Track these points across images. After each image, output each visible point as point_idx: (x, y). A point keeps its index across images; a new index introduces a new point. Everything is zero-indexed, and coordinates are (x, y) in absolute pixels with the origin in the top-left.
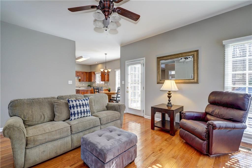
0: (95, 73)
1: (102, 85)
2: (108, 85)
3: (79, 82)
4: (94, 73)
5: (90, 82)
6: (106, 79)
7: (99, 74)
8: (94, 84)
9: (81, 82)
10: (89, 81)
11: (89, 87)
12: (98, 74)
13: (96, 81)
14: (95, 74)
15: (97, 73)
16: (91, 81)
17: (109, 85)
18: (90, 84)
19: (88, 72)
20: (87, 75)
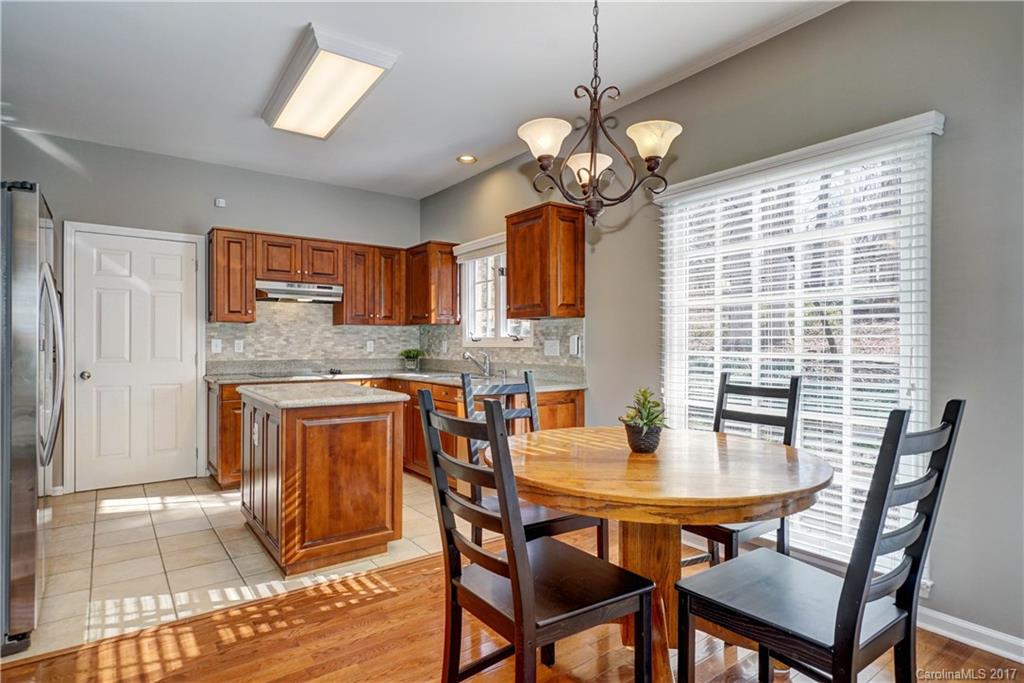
0: (456, 251)
1: (512, 349)
2: (573, 351)
3: (335, 329)
4: (447, 251)
5: (414, 329)
6: (558, 295)
7: (491, 260)
8: (445, 344)
9: (345, 327)
10: (408, 323)
11: (411, 365)
12: (478, 263)
13: (467, 316)
14: (454, 258)
15: (474, 254)
16: (427, 320)
17: (583, 356)
18: (414, 345)
19: (398, 250)
20: (391, 268)
